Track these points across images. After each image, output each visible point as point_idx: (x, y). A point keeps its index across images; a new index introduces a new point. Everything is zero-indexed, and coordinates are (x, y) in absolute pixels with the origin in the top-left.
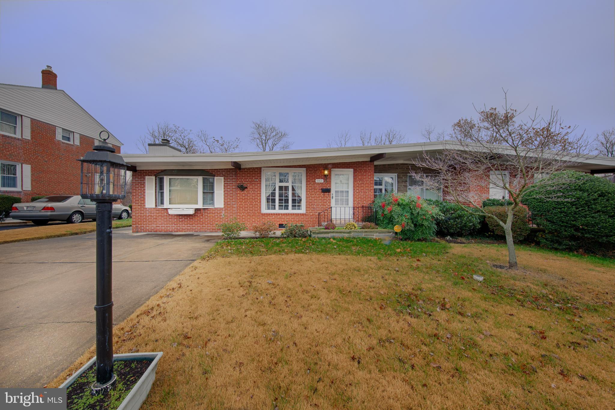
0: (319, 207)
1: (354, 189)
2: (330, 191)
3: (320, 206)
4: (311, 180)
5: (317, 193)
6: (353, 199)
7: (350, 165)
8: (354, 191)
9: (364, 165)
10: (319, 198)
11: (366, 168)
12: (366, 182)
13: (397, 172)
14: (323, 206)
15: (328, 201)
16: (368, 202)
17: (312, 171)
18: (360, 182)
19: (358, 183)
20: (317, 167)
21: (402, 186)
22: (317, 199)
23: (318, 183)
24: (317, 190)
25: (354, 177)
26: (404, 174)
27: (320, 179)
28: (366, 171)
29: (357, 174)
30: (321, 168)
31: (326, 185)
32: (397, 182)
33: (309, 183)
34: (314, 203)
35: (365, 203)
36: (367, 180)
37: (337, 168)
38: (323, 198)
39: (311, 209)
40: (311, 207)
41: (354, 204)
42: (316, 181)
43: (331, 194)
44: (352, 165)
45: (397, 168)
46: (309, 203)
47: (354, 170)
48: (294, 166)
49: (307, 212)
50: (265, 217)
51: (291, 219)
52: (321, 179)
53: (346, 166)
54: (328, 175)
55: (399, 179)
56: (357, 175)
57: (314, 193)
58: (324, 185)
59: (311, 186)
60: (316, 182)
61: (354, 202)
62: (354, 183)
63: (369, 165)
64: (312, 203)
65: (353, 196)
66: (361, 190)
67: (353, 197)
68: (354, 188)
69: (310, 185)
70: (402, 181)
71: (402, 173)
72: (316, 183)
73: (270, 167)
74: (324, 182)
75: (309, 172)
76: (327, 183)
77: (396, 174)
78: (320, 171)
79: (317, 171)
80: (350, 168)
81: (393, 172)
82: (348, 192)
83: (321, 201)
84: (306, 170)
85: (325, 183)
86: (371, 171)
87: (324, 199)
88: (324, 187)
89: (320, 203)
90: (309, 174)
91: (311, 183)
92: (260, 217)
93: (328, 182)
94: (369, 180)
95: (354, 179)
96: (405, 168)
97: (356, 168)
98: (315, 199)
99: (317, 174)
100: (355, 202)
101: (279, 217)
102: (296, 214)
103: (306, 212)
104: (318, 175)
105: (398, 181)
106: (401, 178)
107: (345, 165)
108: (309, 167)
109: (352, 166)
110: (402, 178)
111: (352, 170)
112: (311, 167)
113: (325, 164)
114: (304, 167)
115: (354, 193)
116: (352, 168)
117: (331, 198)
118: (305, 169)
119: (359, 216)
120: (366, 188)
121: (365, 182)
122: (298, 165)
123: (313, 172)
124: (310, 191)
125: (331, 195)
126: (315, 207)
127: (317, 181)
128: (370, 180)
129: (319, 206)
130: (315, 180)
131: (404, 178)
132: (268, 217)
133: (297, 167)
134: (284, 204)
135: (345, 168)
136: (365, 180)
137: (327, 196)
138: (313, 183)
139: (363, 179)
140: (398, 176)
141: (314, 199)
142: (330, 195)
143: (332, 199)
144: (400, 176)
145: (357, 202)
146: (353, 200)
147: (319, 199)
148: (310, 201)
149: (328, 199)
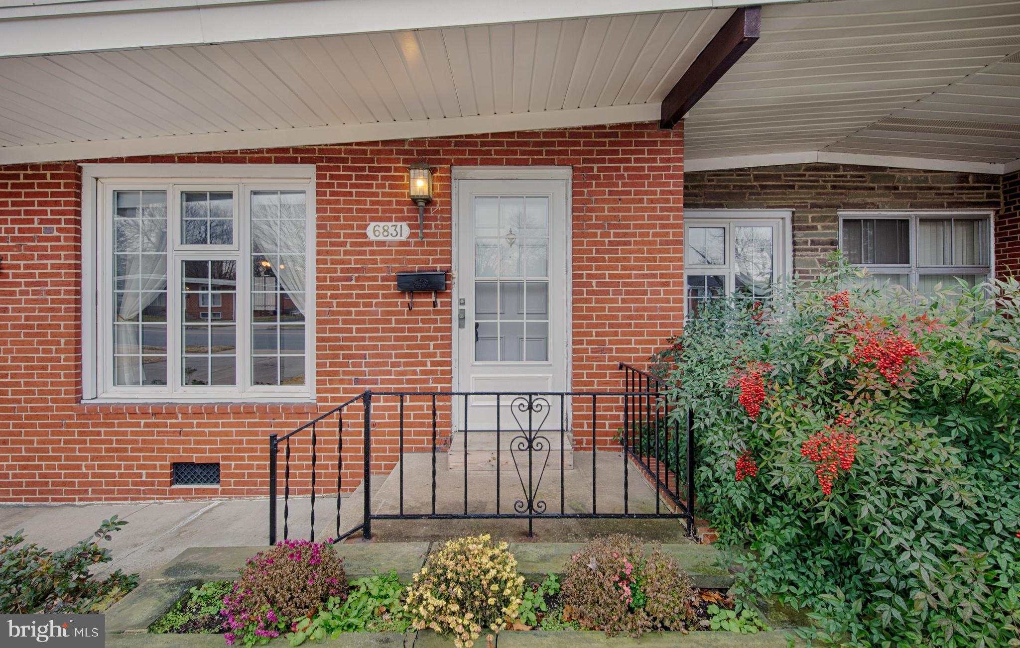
0: (389, 373)
1: (574, 276)
2: (448, 287)
3: (394, 365)
4: (344, 227)
5: (376, 296)
6: (574, 326)
7: (552, 144)
8: (575, 285)
9: (629, 144)
10: (389, 322)
11: (637, 160)
12: (642, 235)
13: (791, 202)
14: (407, 364)
15: (434, 338)
16: (654, 342)
17: (350, 178)
18: (608, 235)
19: (595, 243)
20: (372, 161)
21: (814, 265)
22: (376, 330)
23: (382, 243)
24: (375, 279)
25: (574, 210)
26: (826, 212)
27: (389, 219)
28: (638, 177)
29: (591, 193)
30: (397, 161)
31: (424, 253)
32: (789, 247)
33: (333, 244)
34: (358, 348)
35: (636, 351)
36: (641, 226)
37: (484, 162)
38: (406, 322)
39: (341, 382)
40: (345, 373)
41: (574, 351)
42: (369, 231)
43: (455, 300)
44: (560, 144)
45: (793, 187)
46: (332, 348)
47: (575, 170)
48: (251, 152)
49: (325, 400)
50: (94, 425)
51: (239, 433)
52: (398, 219)
53: (531, 153)
54: (428, 201)
55: (799, 233)
56: (589, 201)
57: (358, 296)
58: (414, 253)
59: (342, 262)
60: (372, 237)
61: (574, 342)
62: (574, 244)
63: (655, 143)
64: (349, 348)
65: (574, 309)
66: (611, 276)
67: (574, 317)
68: (574, 268)
69: (337, 253)
70: (813, 242)
71: (813, 206)
72: (370, 244)
73: (120, 160)
74: (412, 235)
75: (331, 185)
76: (430, 244)
77: (787, 214)
78: (393, 178)
79: (375, 178)
80: (551, 163)
81: (771, 203)
82: (545, 287)
83: (397, 339)
84: (318, 177)
85: (417, 244)
86: (668, 177)
87: (411, 330)
88: (410, 261)
89: (394, 347)
90: (333, 194)
91: (343, 244)
92: (69, 426)
93: (434, 235)
94: (654, 226)
95: (574, 218)
96: (829, 185)
97: (586, 161)
98: (367, 330)
99: (376, 194)
100: (581, 342)
101: (172, 425)
102: (262, 408)
103: (319, 399)
104: (378, 203)
105: (794, 243)
106: (808, 228)
107: (526, 144)
108: (329, 160)
109: (565, 153)
110: (815, 228)
111: (566, 172)
112: (344, 160)
113: (417, 142)
114: (304, 161)
115: (574, 293)
116: (562, 163)
117: (455, 324)
118: (310, 170)
119: (604, 417)
120: (641, 268)
121: (634, 235)
122: (269, 151)
123: (353, 186)
124: (336, 288)
125: (455, 309)
126: (363, 373)
127: (376, 231)
128: (663, 226)
129: (385, 364)
130: (365, 227)
131: (824, 228)
132: (112, 425)
133: (267, 161)
134: (210, 355)
135: (524, 163)
136: (636, 226)
137: (428, 313)
138: (353, 244)
139: (625, 218)
140: (793, 221)
141: (359, 330)
142: (450, 304)
143: (462, 325)
144: (806, 221)
145: (589, 343)
146: (574, 334)
147: (384, 330)
148: (337, 339)
149: (437, 330)
